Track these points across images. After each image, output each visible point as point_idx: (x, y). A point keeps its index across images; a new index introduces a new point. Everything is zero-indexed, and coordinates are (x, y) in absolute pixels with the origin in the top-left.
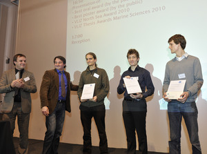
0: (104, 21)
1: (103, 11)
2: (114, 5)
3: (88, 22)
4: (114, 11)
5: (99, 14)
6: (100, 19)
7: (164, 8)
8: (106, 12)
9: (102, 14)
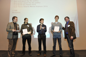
0: (26, 7)
1: (26, 3)
2: (30, 2)
3: (20, 6)
4: (30, 4)
5: (25, 4)
6: (25, 6)
7: (47, 6)
8: (27, 4)
9: (26, 4)
